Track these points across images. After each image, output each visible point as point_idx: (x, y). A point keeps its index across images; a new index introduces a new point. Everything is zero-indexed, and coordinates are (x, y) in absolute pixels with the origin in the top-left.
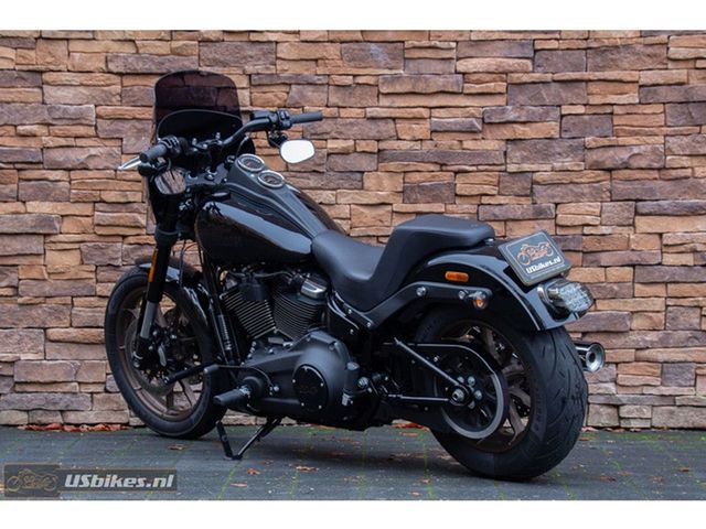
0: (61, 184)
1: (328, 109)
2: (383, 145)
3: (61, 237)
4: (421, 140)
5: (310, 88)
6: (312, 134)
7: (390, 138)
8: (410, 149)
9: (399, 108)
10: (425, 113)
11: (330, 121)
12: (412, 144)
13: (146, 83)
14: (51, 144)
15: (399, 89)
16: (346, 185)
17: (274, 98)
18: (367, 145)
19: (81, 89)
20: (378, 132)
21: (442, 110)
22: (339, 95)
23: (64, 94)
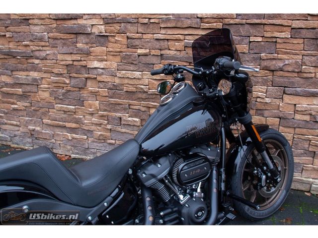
0: (39, 65)
1: (137, 34)
2: (163, 52)
3: (42, 86)
4: (180, 51)
5: (130, 25)
6: (131, 46)
7: (165, 49)
8: (175, 54)
9: (169, 34)
10: (182, 37)
11: (139, 40)
12: (176, 52)
13: (64, 23)
14: (34, 49)
15: (169, 25)
16: (147, 70)
17: (114, 29)
18: (155, 52)
19: (42, 26)
20: (160, 46)
21: (190, 36)
22: (142, 28)
23: (37, 28)
